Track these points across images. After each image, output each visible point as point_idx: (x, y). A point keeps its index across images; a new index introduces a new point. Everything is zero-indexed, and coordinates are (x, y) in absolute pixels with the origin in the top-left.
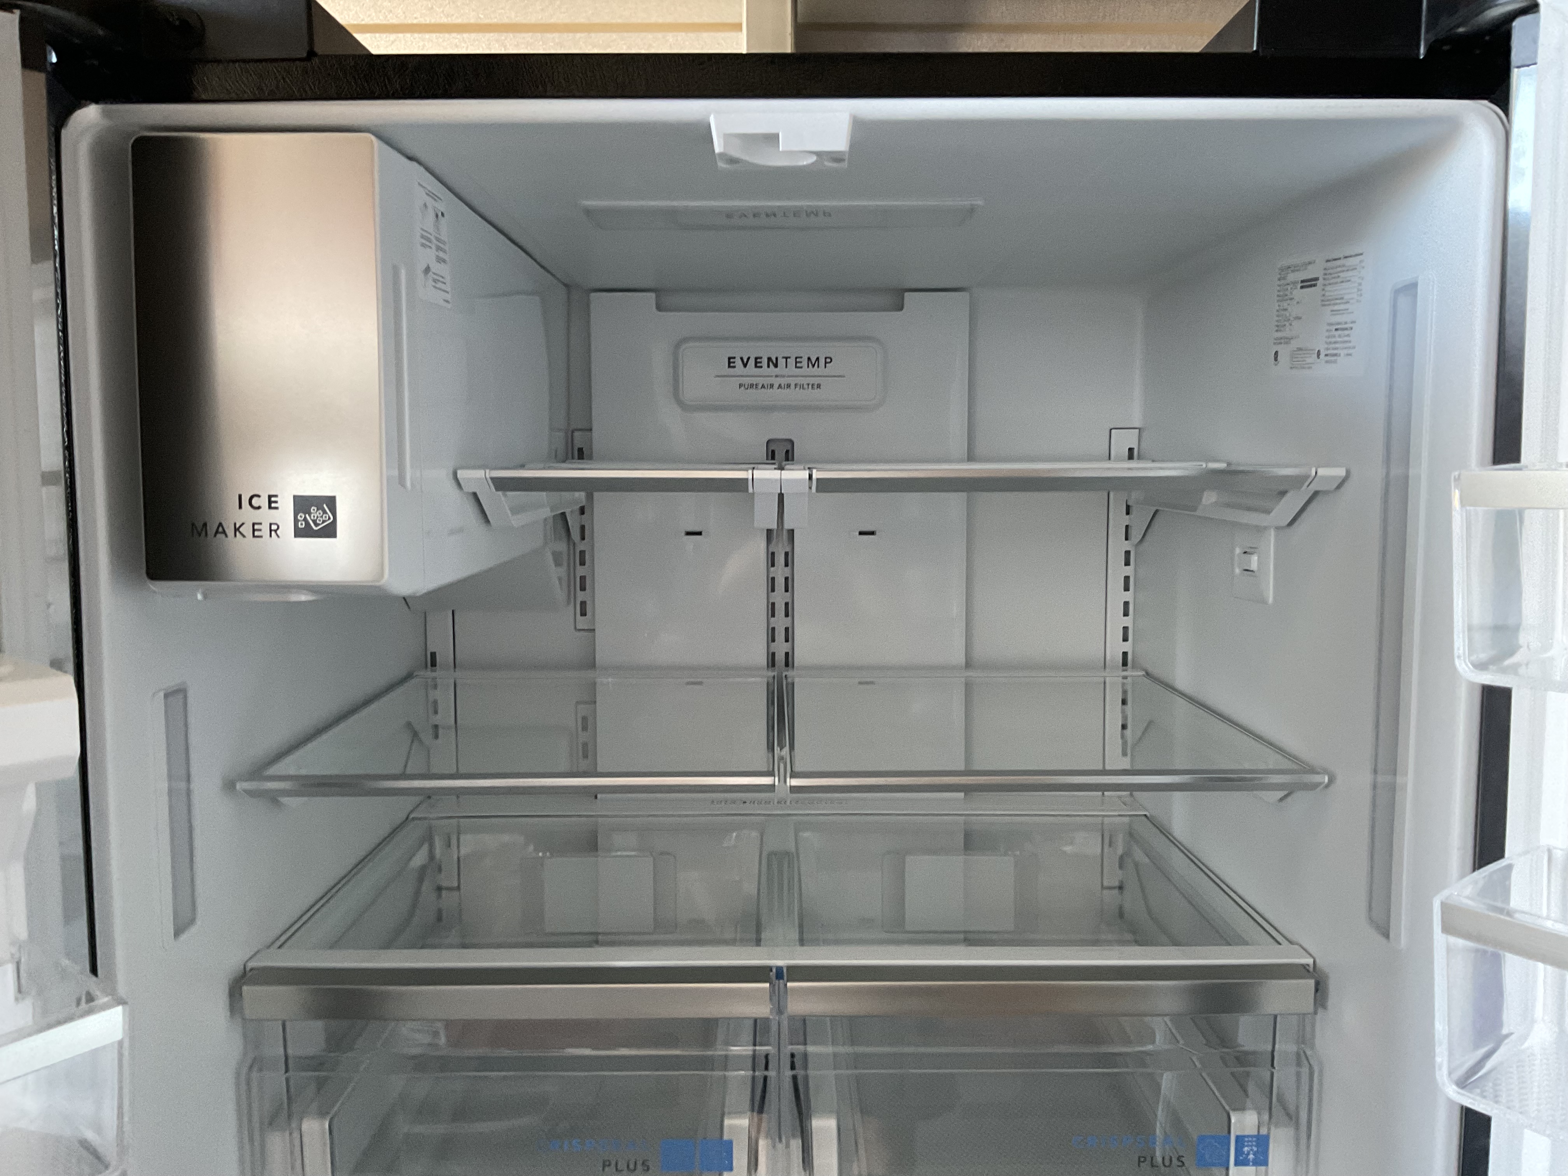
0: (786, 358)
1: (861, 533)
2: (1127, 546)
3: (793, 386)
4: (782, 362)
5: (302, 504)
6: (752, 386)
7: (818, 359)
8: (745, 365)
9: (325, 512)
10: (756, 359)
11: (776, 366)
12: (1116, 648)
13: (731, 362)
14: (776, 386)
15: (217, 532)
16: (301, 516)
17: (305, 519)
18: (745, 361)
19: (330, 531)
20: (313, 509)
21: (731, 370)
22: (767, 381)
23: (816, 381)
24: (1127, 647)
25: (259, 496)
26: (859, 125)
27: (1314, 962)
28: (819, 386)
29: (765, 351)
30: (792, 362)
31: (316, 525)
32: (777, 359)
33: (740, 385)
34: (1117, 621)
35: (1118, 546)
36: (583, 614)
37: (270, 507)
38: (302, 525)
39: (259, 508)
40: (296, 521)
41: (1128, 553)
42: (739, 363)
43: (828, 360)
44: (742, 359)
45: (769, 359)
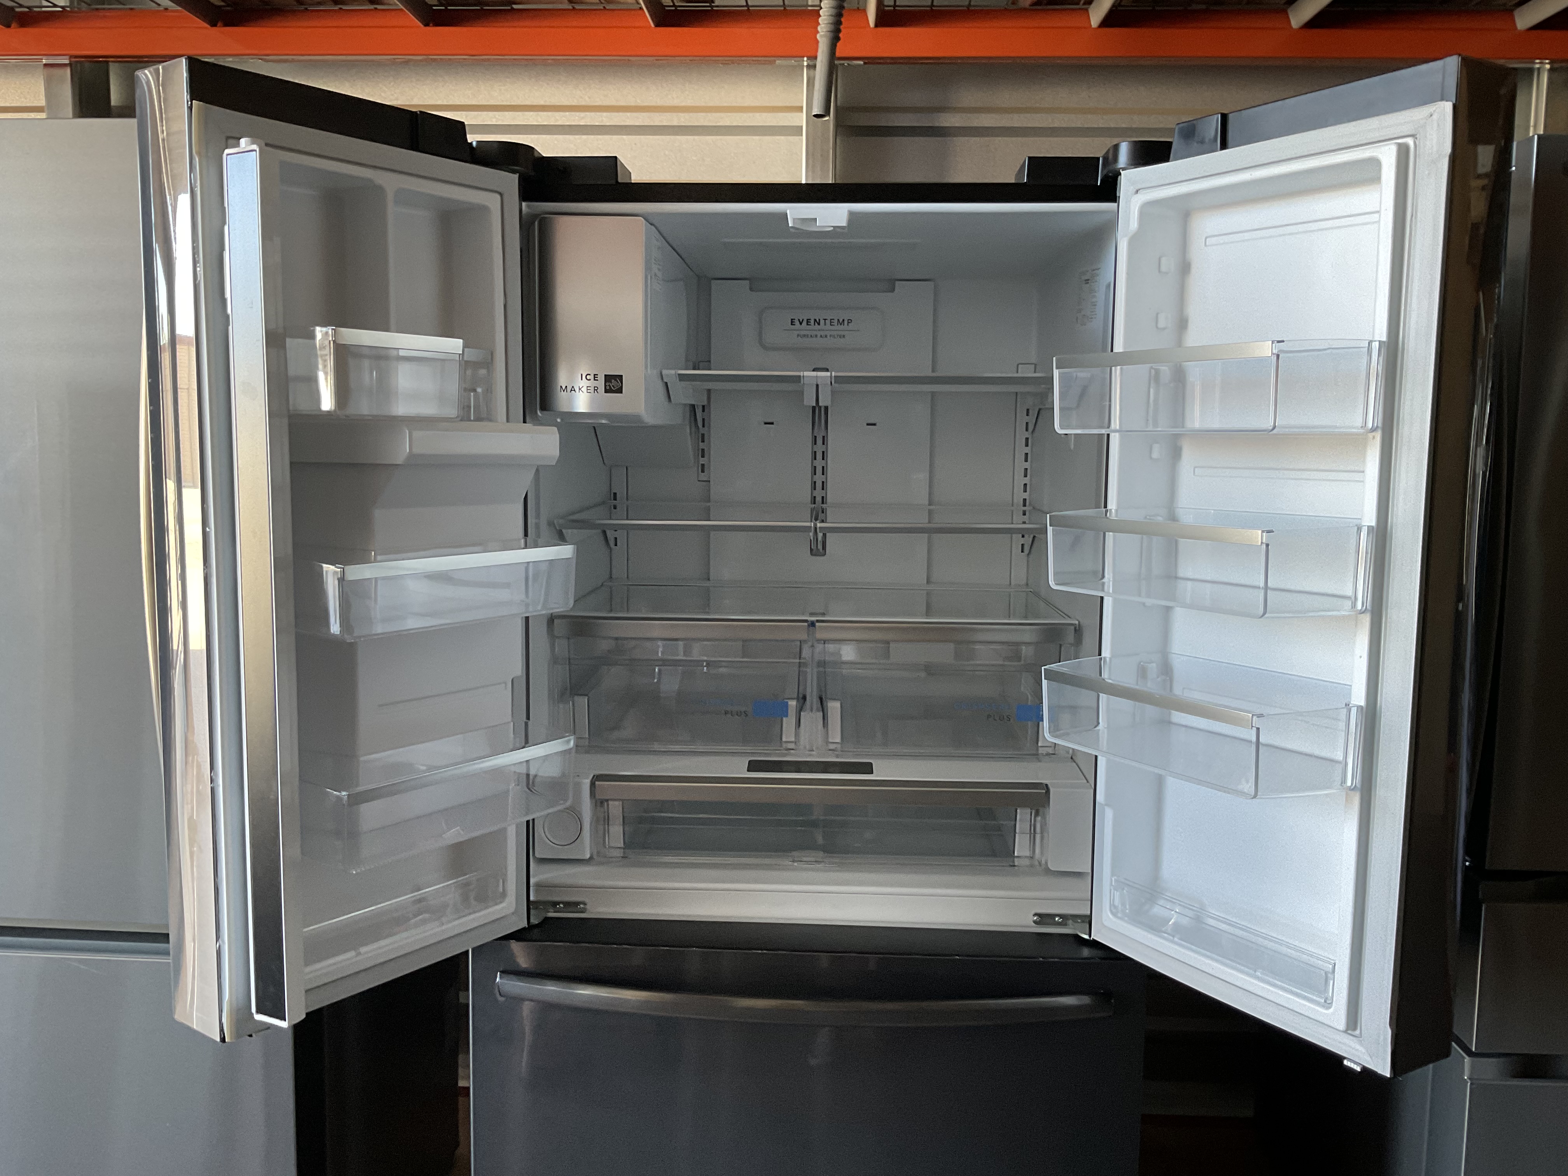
0: (825, 320)
1: (868, 424)
2: (1027, 435)
3: (828, 337)
4: (822, 322)
5: (608, 378)
6: (804, 336)
7: (843, 320)
8: (801, 324)
9: (617, 381)
10: (807, 320)
11: (819, 324)
12: (1020, 495)
13: (792, 323)
14: (819, 336)
15: (571, 390)
16: (607, 384)
17: (609, 386)
18: (801, 321)
19: (620, 391)
20: (613, 381)
21: (794, 326)
22: (814, 333)
23: (842, 333)
24: (1026, 496)
25: (590, 375)
26: (852, 215)
27: (1079, 622)
28: (844, 336)
29: (813, 315)
30: (828, 322)
31: (614, 388)
32: (819, 320)
33: (798, 335)
34: (1020, 480)
35: (1022, 435)
36: (703, 471)
37: (595, 380)
38: (608, 388)
39: (590, 380)
40: (605, 386)
41: (1027, 439)
42: (797, 323)
43: (850, 321)
44: (799, 320)
45: (815, 320)
